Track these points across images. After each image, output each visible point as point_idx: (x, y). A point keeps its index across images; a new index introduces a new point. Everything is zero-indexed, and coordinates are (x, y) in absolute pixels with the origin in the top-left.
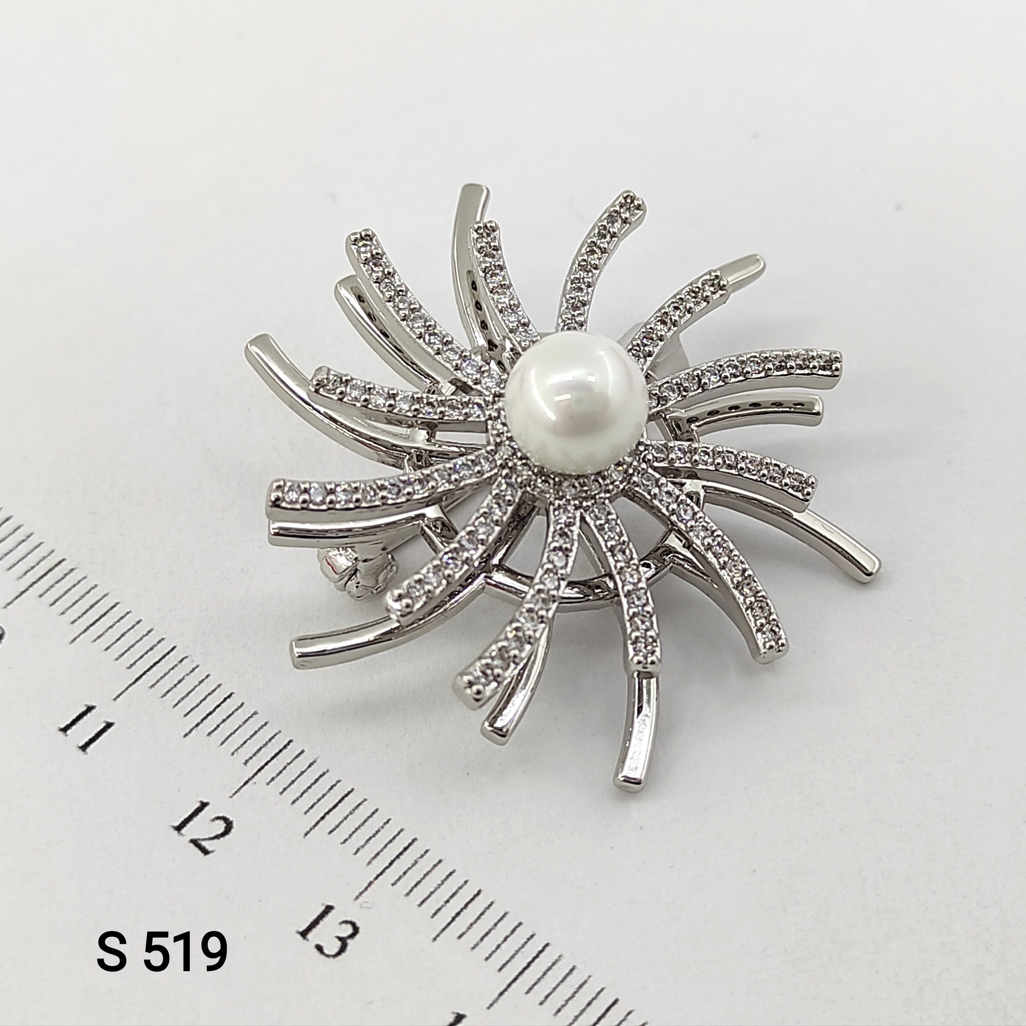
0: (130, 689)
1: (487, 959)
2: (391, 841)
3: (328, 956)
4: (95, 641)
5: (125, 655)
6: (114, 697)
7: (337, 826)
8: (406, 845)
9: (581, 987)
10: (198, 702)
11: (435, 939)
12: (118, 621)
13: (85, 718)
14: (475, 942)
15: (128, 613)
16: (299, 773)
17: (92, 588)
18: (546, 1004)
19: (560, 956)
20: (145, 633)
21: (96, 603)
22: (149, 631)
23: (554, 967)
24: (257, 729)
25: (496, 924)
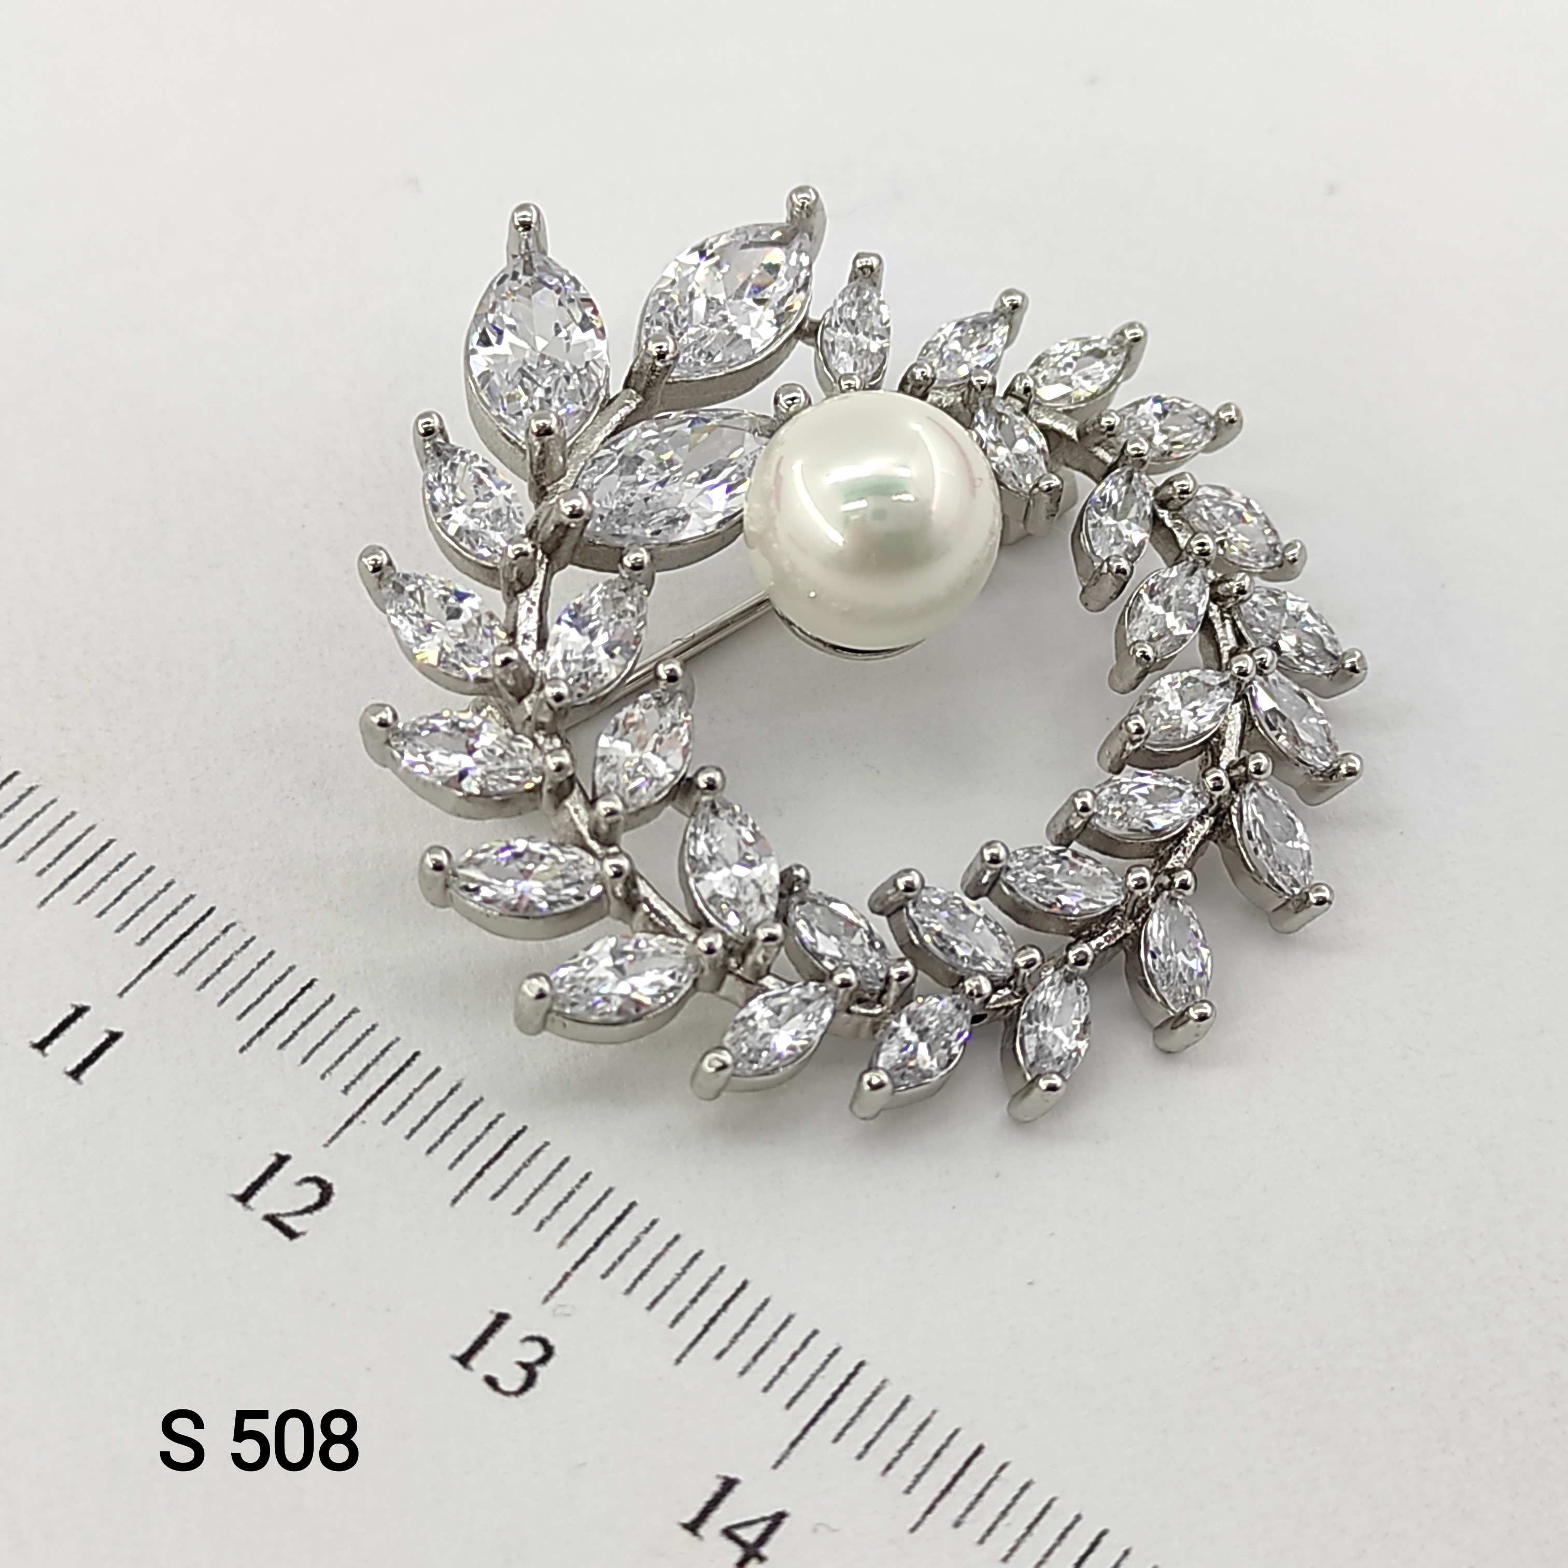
0: (144, 978)
1: (766, 1389)
2: (594, 1208)
3: (506, 1394)
4: (79, 902)
5: (132, 923)
6: (119, 991)
7: (504, 1187)
8: (619, 1213)
9: (921, 1428)
10: (259, 995)
11: (678, 1361)
12: (116, 869)
13: (73, 1026)
14: (743, 1364)
15: (130, 856)
16: (434, 1103)
17: (68, 818)
18: (867, 1457)
19: (884, 1382)
20: (162, 888)
21: (76, 841)
22: (169, 885)
23: (876, 1399)
24: (359, 1036)
25: (776, 1335)
